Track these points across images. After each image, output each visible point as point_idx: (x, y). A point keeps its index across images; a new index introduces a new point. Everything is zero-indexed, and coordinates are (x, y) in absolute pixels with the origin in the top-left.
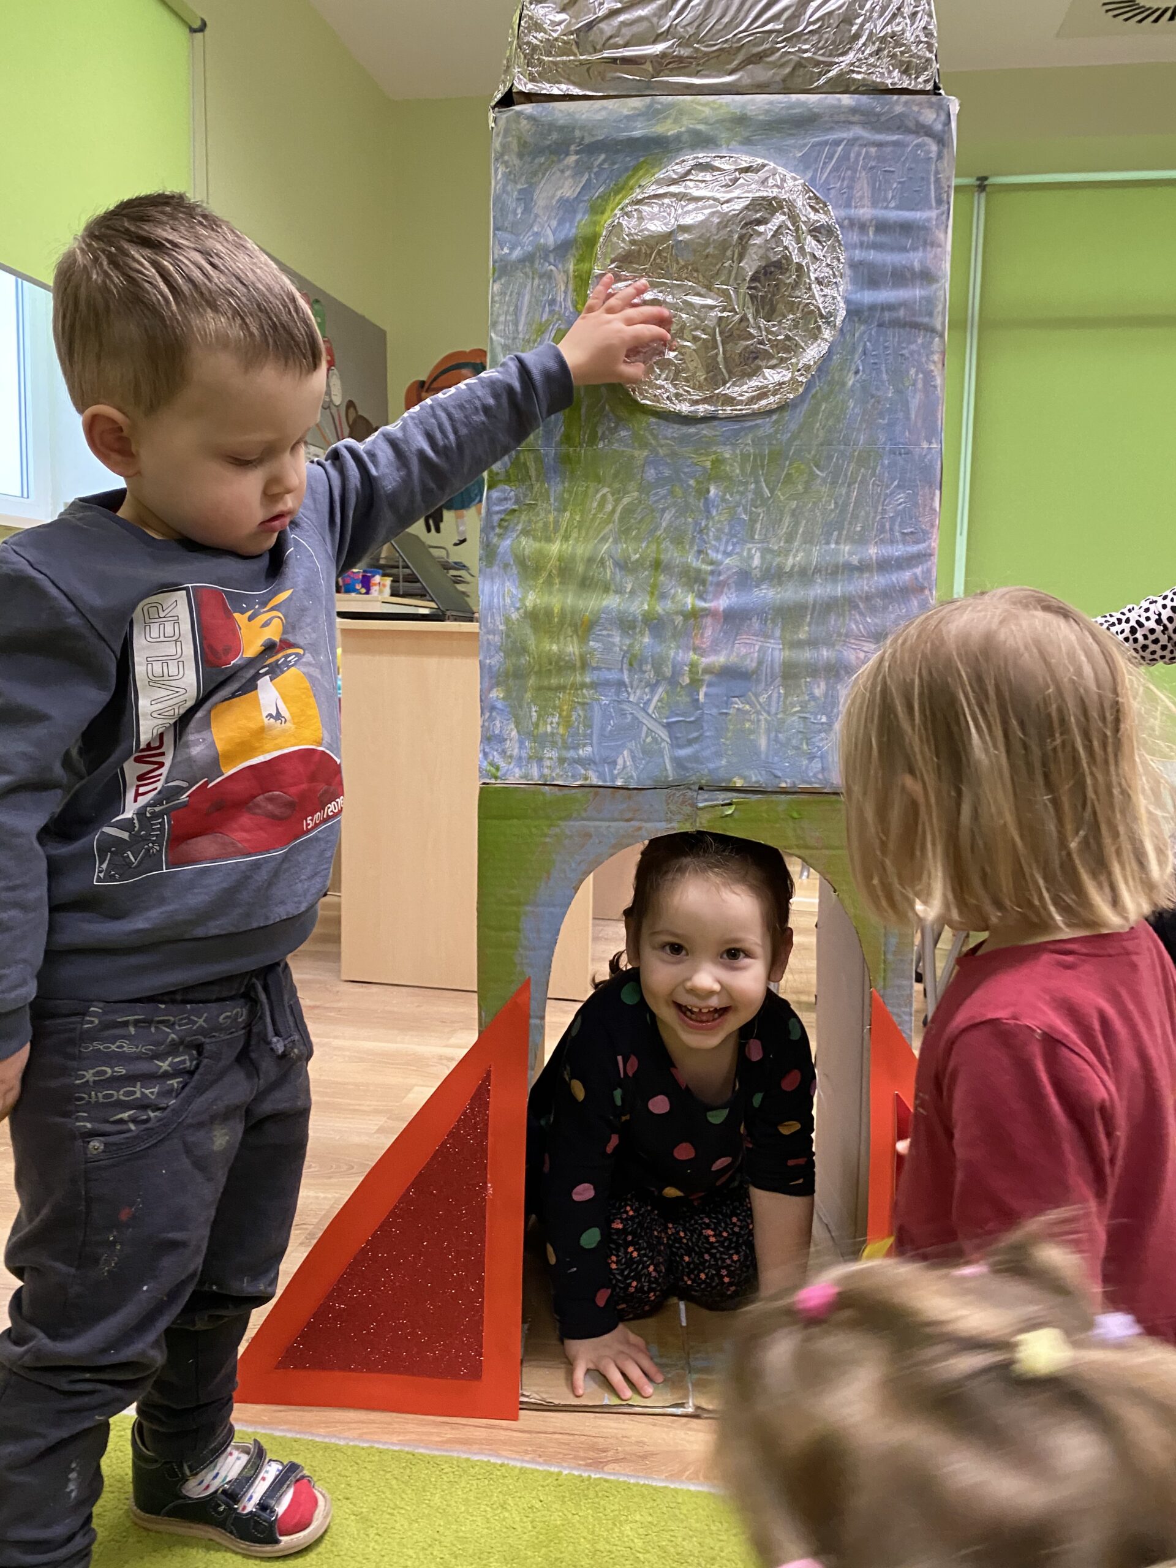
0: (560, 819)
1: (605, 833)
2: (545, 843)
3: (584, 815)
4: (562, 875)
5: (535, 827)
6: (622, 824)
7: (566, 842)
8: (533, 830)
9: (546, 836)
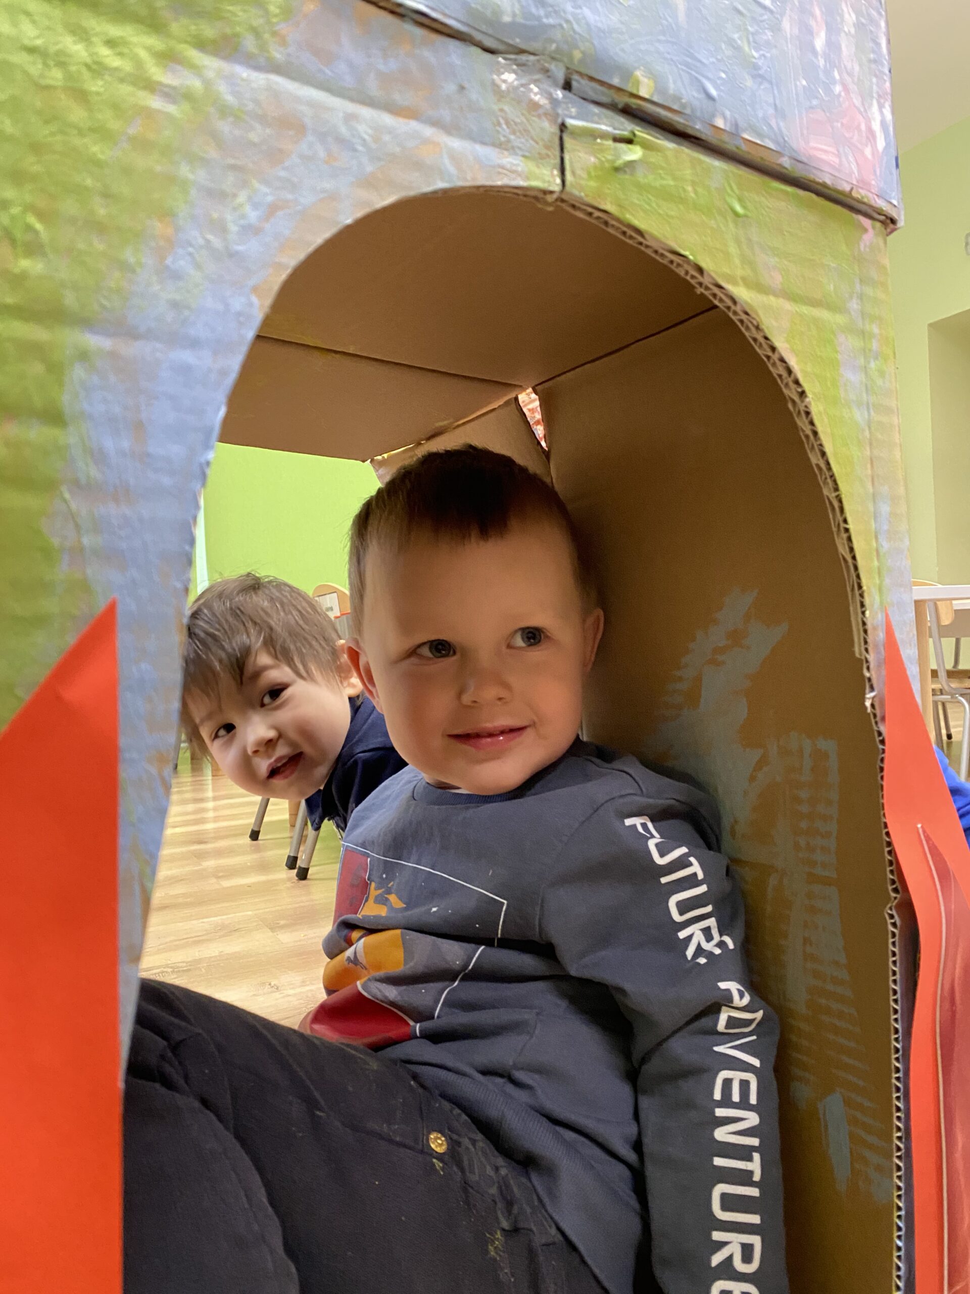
0: (201, 45)
1: (343, 130)
2: (148, 114)
3: (277, 54)
4: (216, 242)
5: (111, 43)
6: (387, 119)
7: (224, 127)
8: (104, 52)
9: (151, 86)
